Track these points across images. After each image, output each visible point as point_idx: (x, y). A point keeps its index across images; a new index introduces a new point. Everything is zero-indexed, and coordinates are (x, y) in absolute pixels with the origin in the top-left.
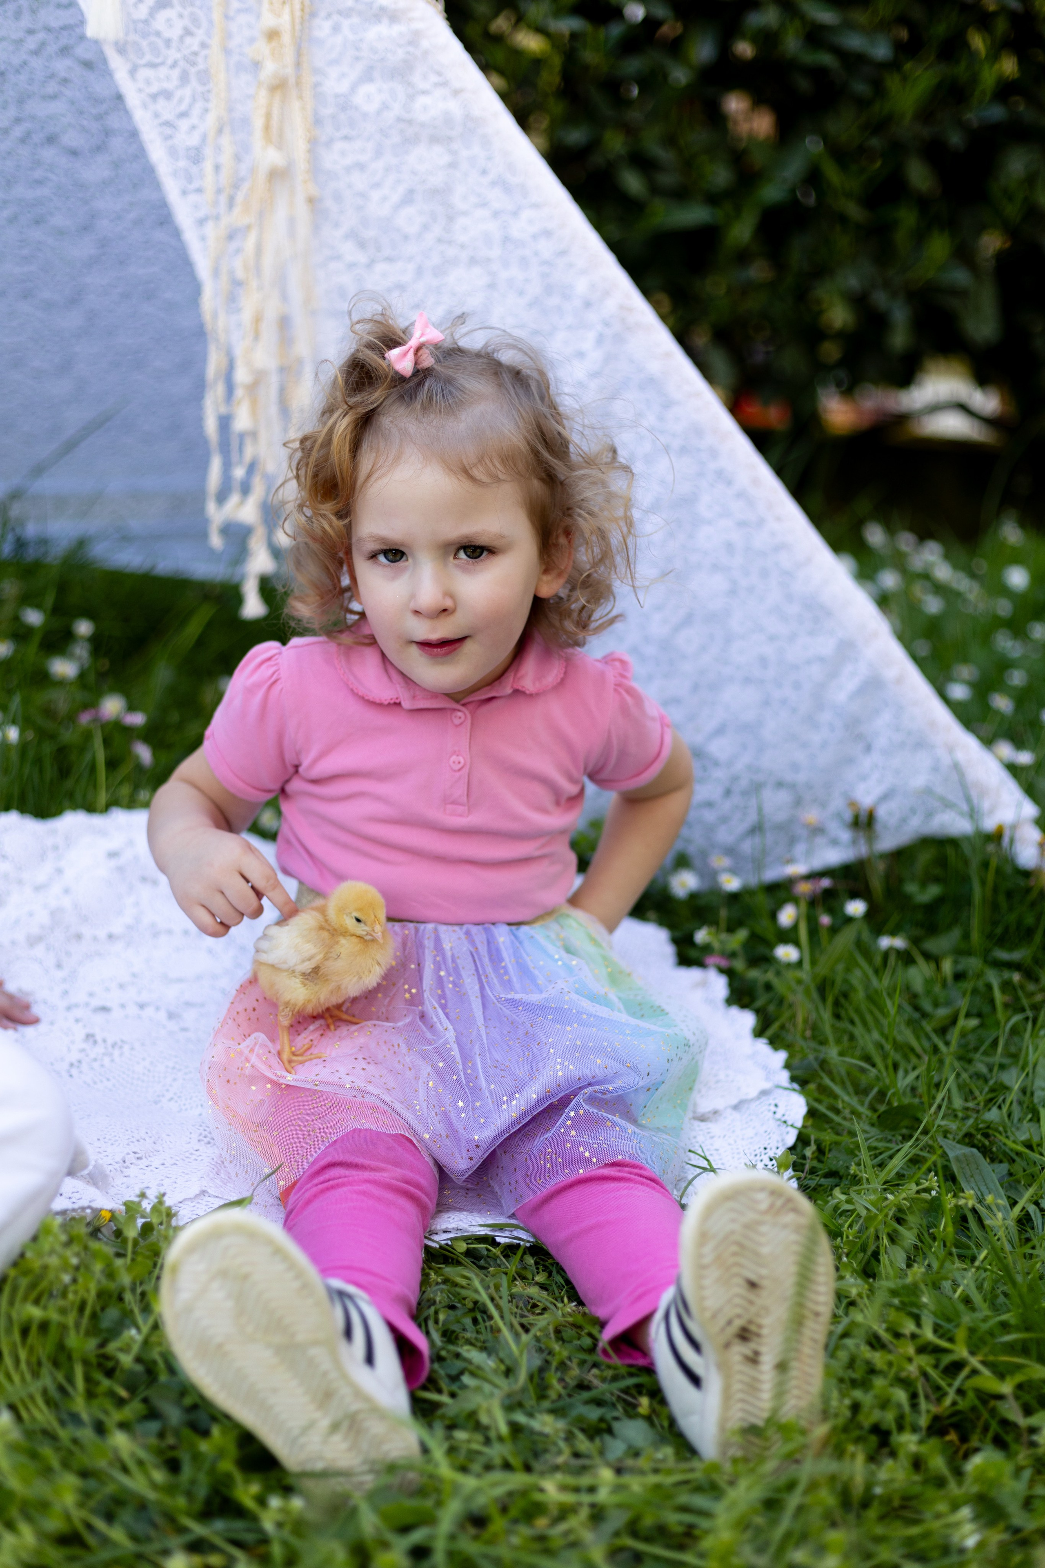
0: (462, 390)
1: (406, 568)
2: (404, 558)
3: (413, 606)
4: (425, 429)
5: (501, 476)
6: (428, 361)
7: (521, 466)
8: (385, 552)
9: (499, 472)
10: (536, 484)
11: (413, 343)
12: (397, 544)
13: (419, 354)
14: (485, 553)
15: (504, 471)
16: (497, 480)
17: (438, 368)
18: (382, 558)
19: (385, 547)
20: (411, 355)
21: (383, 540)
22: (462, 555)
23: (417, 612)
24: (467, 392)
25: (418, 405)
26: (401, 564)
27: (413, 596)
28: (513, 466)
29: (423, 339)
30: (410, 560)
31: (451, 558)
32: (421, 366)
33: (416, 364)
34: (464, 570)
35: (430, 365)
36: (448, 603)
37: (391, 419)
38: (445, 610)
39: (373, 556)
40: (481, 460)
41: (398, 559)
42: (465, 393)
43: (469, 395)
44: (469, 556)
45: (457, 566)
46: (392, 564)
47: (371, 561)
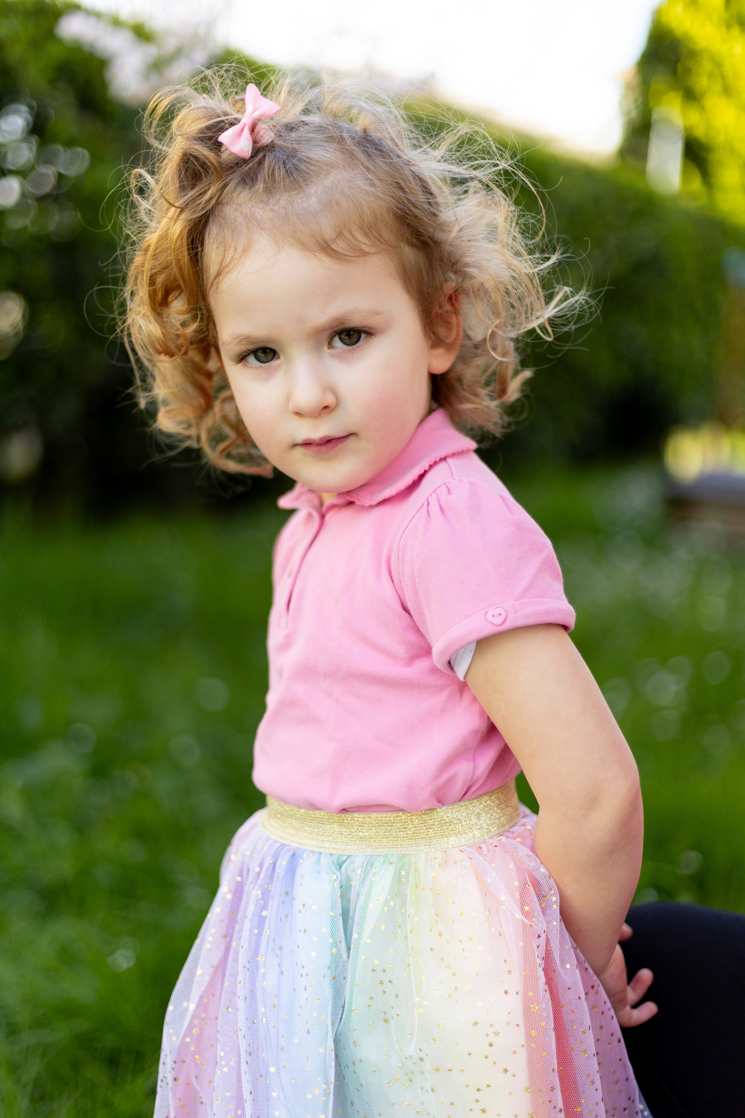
0: (308, 161)
1: (279, 366)
2: (276, 357)
3: (291, 407)
4: (272, 210)
5: (366, 249)
6: (267, 137)
7: (386, 234)
8: (255, 352)
9: (363, 245)
10: (408, 251)
11: (246, 120)
12: (263, 342)
13: (256, 131)
14: (363, 336)
15: (369, 244)
16: (365, 254)
17: (279, 142)
18: (252, 359)
19: (251, 347)
20: (247, 132)
21: (247, 339)
22: (337, 342)
23: (297, 414)
24: (314, 163)
25: (260, 186)
26: (275, 363)
27: (289, 398)
28: (376, 235)
29: (256, 114)
30: (282, 357)
31: (326, 348)
32: (260, 143)
33: (255, 142)
34: (341, 358)
35: (270, 141)
36: (330, 399)
37: (234, 206)
38: (326, 407)
40: (340, 234)
41: (270, 358)
42: (312, 165)
43: (315, 165)
44: (345, 344)
45: (333, 356)
46: (263, 365)
47: (240, 365)
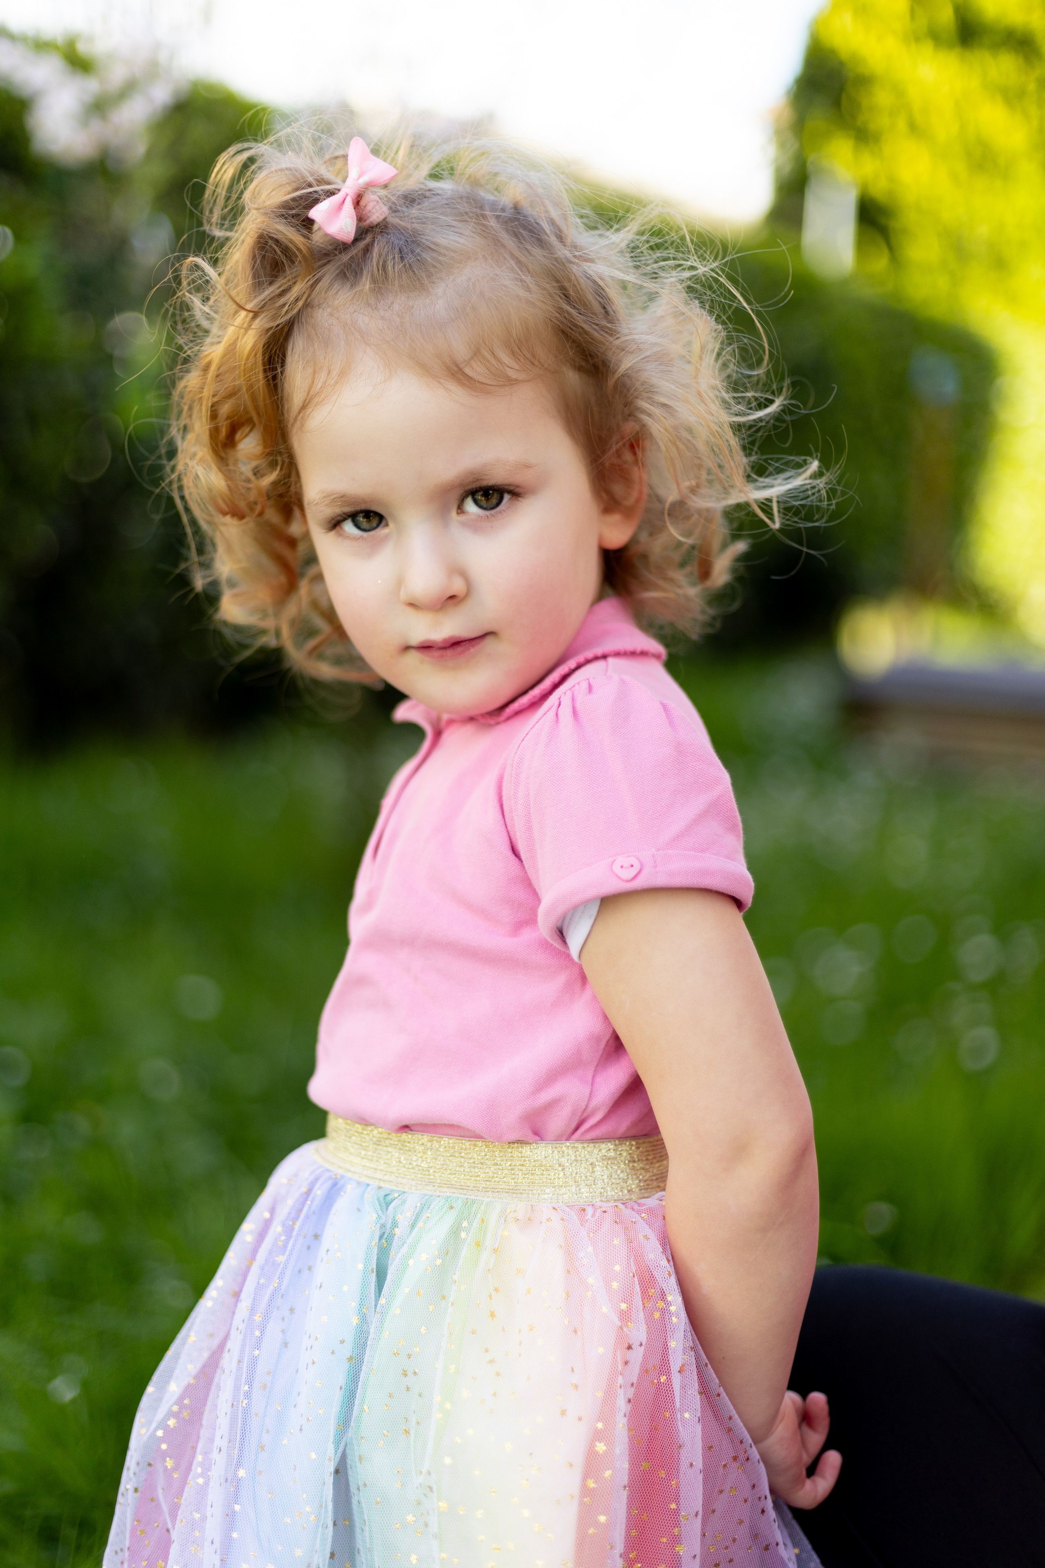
0: (435, 249)
1: (386, 537)
2: (383, 523)
3: (403, 596)
4: (382, 318)
5: (513, 374)
6: (377, 212)
7: (542, 353)
8: (353, 516)
9: (508, 369)
10: (573, 378)
11: (348, 189)
12: (364, 501)
13: (362, 203)
14: (507, 497)
15: (517, 367)
16: (511, 382)
17: (394, 220)
18: (349, 527)
19: (348, 509)
20: (349, 206)
21: (343, 498)
22: (470, 506)
23: (412, 605)
24: (442, 251)
25: (366, 284)
26: (381, 532)
27: (400, 582)
28: (529, 356)
29: (363, 180)
30: (391, 525)
31: (454, 513)
32: (368, 222)
33: (360, 219)
34: (475, 527)
35: (381, 218)
36: (458, 586)
37: (329, 310)
38: (452, 597)
39: (335, 524)
40: (477, 353)
41: (375, 525)
42: (440, 254)
43: (445, 255)
44: (481, 507)
45: (464, 525)
46: (365, 534)
47: (333, 533)
